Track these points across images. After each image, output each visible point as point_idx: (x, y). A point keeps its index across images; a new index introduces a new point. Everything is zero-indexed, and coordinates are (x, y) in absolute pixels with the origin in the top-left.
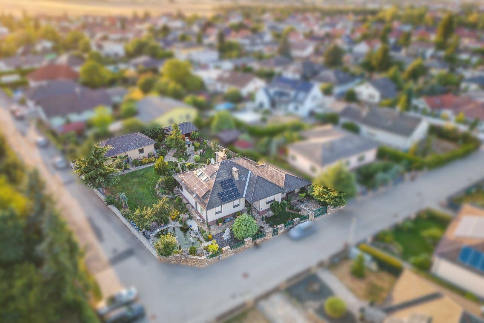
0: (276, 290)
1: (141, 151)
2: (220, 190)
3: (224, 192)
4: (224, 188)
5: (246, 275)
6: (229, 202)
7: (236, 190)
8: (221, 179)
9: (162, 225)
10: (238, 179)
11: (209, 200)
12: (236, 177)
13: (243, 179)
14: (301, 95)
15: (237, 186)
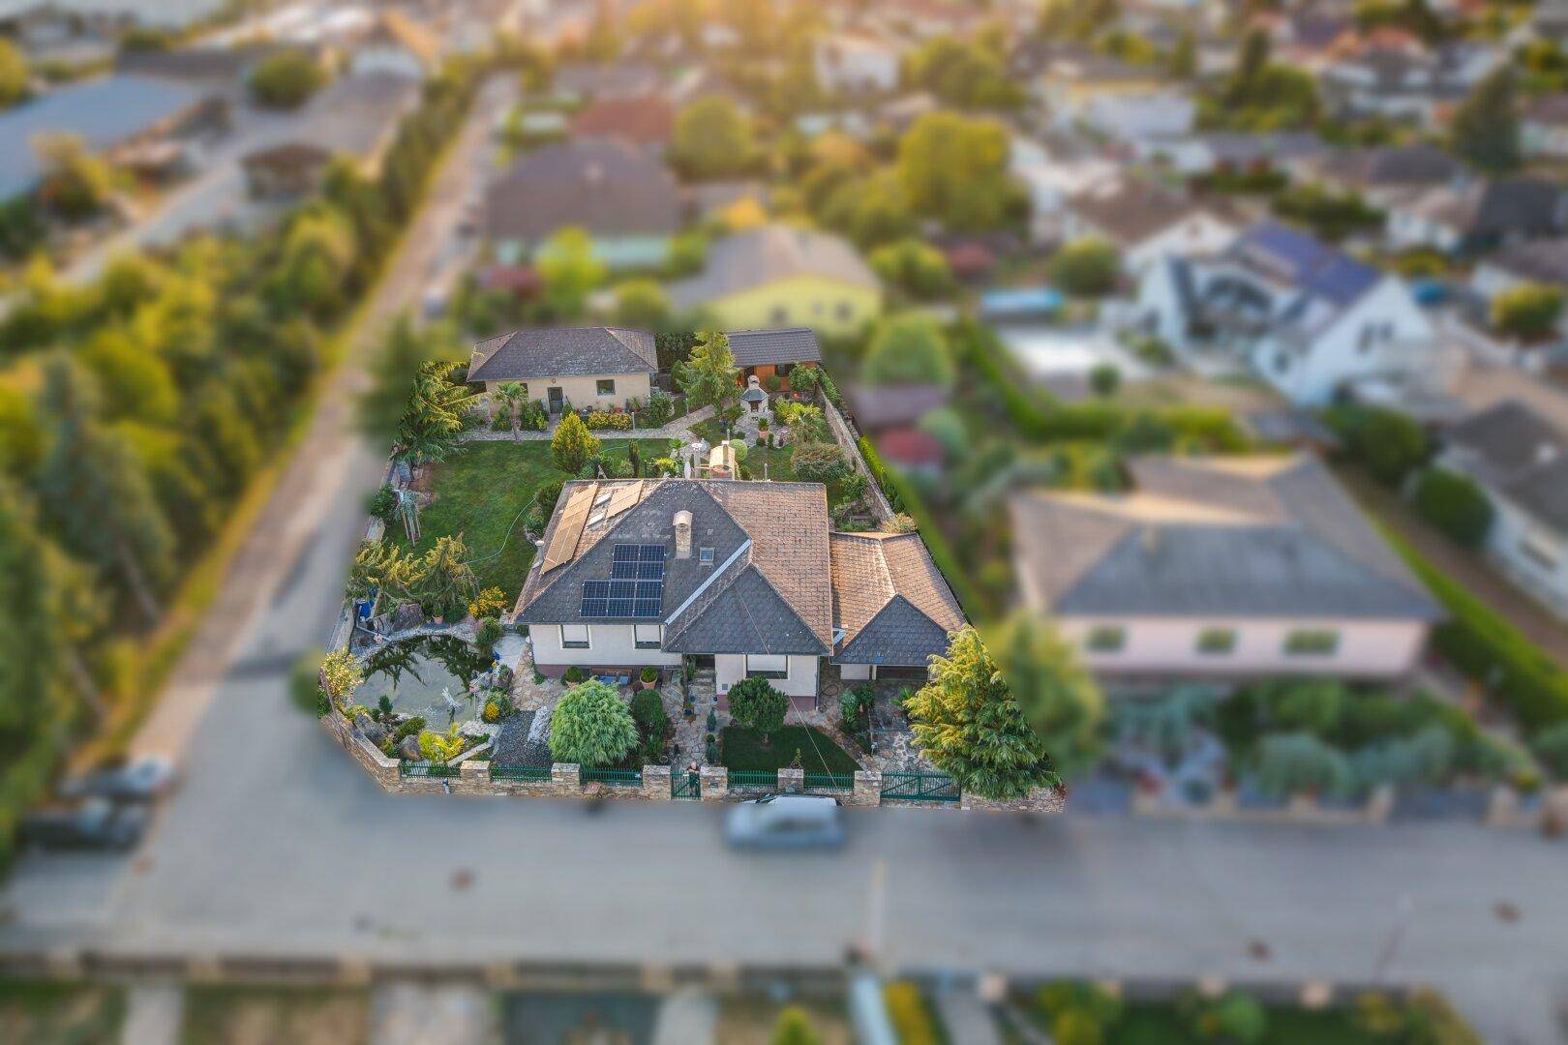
0: (470, 976)
1: (606, 387)
2: (604, 572)
3: (608, 583)
4: (618, 570)
5: (463, 880)
6: (606, 622)
7: (657, 590)
8: (628, 536)
9: (438, 620)
10: (687, 556)
11: (543, 595)
12: (684, 547)
13: (706, 562)
14: (1318, 311)
15: (670, 579)
